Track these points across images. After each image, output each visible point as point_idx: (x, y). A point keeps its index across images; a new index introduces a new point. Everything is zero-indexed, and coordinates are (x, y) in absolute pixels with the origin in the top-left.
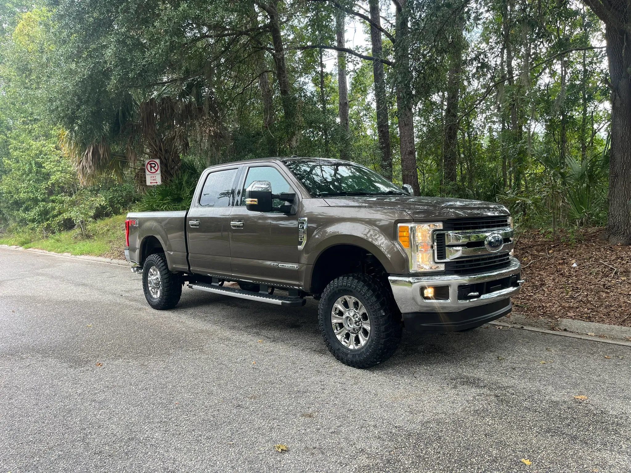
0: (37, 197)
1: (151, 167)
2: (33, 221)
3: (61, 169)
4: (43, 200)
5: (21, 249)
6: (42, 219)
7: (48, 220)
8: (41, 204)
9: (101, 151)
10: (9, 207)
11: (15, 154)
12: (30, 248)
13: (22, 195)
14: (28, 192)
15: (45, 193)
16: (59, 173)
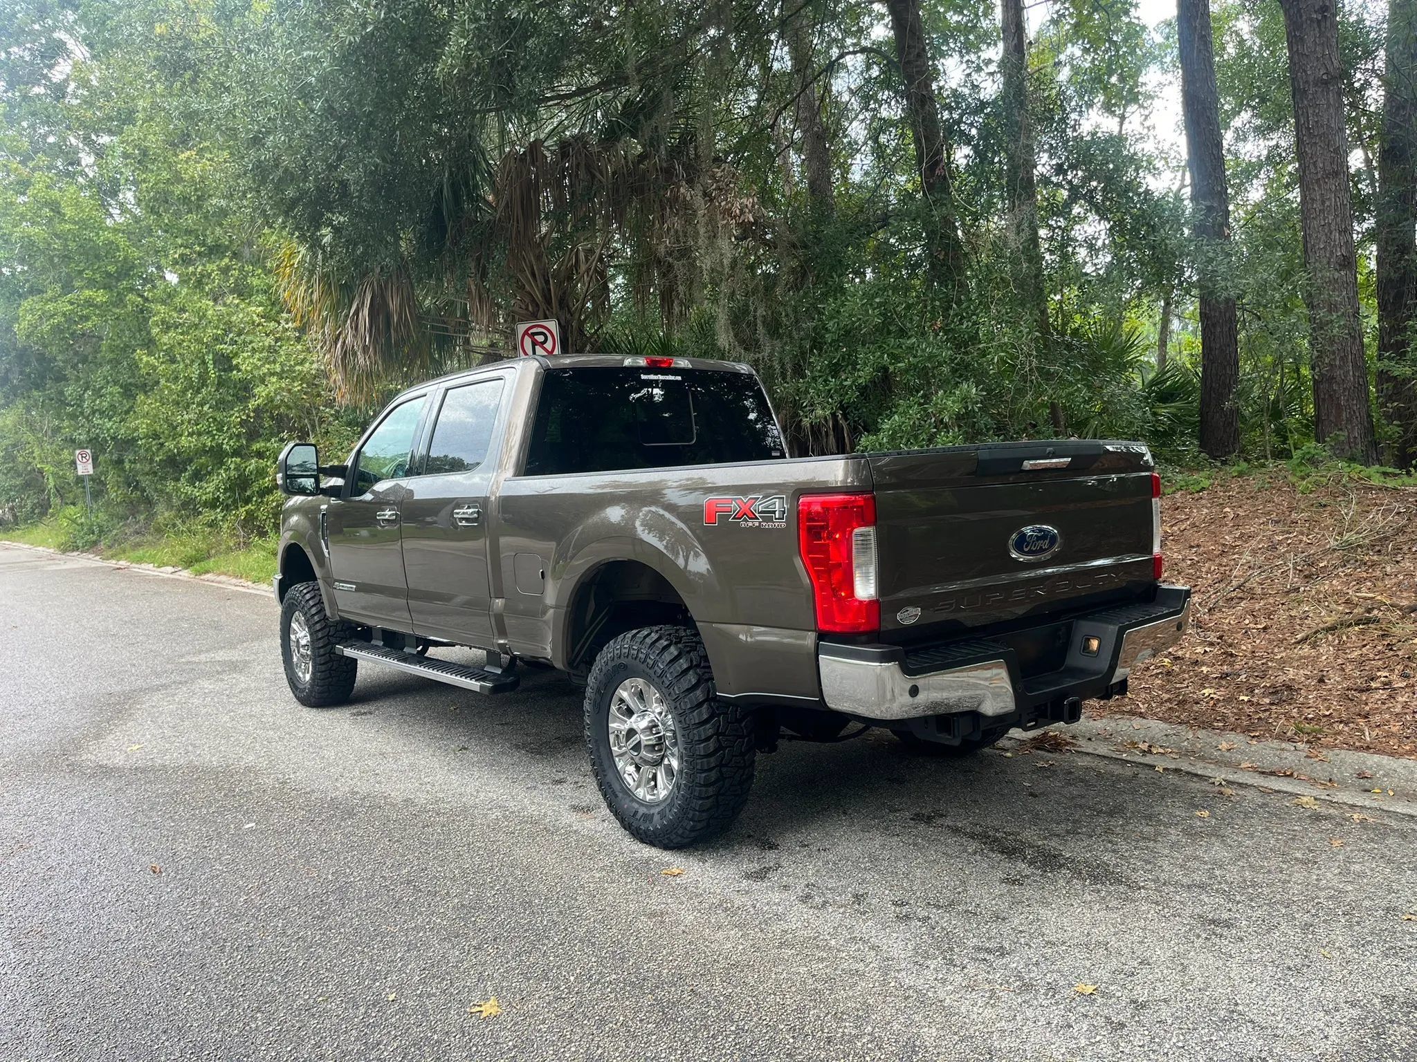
0: (220, 446)
1: (534, 343)
2: (213, 504)
3: (278, 370)
4: (236, 453)
5: (185, 574)
6: (235, 502)
7: (247, 501)
8: (232, 462)
9: (394, 304)
10: (155, 474)
11: (165, 339)
12: (207, 572)
13: (184, 441)
14: (200, 434)
15: (239, 436)
16: (274, 379)
